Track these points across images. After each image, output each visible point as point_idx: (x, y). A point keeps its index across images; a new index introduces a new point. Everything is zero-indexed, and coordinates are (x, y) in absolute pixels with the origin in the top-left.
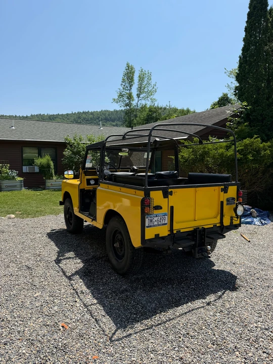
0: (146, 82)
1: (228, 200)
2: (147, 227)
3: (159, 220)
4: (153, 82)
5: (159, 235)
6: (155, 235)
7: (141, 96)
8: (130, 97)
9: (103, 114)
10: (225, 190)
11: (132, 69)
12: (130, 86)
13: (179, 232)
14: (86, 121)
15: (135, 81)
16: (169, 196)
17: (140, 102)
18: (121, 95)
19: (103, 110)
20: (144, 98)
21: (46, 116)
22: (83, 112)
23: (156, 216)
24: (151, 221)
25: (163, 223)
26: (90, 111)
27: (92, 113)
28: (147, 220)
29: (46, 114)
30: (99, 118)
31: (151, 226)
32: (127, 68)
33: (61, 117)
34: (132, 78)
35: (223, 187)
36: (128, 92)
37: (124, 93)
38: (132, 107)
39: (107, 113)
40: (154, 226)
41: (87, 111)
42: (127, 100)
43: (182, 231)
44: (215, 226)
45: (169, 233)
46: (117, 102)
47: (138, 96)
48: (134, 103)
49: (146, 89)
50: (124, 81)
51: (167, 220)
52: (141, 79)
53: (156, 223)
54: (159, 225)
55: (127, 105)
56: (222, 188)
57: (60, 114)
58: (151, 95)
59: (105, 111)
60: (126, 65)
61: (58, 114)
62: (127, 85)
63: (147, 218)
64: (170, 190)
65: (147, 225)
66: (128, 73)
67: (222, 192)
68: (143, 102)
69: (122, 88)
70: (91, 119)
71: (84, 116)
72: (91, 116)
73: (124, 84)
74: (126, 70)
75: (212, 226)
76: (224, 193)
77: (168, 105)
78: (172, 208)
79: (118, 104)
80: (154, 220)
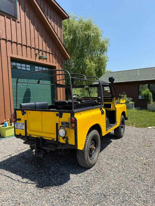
2: (16, 128)
3: (20, 126)
6: (20, 134)
13: (30, 136)
16: (25, 114)
28: (15, 125)
35: (58, 113)
44: (53, 140)
45: (25, 135)
51: (24, 127)
54: (21, 129)
64: (25, 111)
78: (26, 121)
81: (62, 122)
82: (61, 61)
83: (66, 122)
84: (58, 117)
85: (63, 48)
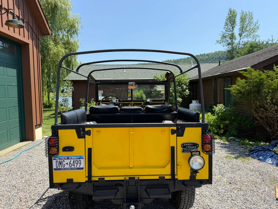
0: (247, 22)
1: (184, 146)
2: (55, 169)
3: (72, 162)
4: (255, 21)
5: (72, 180)
6: (68, 180)
7: (243, 35)
8: (232, 37)
9: (217, 54)
10: (179, 132)
11: (234, 13)
12: (233, 28)
13: (102, 179)
14: (202, 61)
15: (237, 23)
16: (86, 136)
17: (242, 40)
18: (224, 37)
19: (217, 51)
20: (247, 36)
21: (172, 61)
22: (200, 55)
23: (68, 158)
24: (60, 163)
25: (78, 167)
26: (206, 53)
27: (208, 55)
28: (54, 162)
29: (172, 60)
30: (213, 58)
31: (60, 169)
32: (229, 13)
33: (183, 61)
34: (234, 20)
35: (175, 128)
36: (230, 33)
37: (226, 34)
38: (234, 45)
39: (221, 53)
40: (65, 169)
41: (203, 54)
42: (229, 40)
43: (106, 179)
44: (162, 178)
45: (87, 179)
46: (220, 43)
47: (240, 35)
48: (236, 42)
49: (248, 27)
50: (226, 24)
51: (83, 164)
52: (243, 20)
53: (67, 166)
54: (72, 169)
55: (229, 44)
56: (172, 130)
57: (182, 58)
58: (254, 32)
59: (219, 52)
60: (228, 11)
61: (181, 59)
62: (229, 27)
63: (54, 159)
64: (87, 129)
65: (54, 167)
66: (230, 17)
67: (172, 134)
68: (246, 40)
69: (224, 31)
70: (207, 59)
71: (201, 57)
72: (207, 57)
73: (227, 27)
74: (229, 14)
75: (157, 177)
76: (177, 136)
77: (271, 39)
78: (90, 150)
79: (221, 44)
80: (64, 163)
81: (183, 144)
82: (36, 36)
83: (191, 143)
84: (175, 135)
85: (42, 14)
